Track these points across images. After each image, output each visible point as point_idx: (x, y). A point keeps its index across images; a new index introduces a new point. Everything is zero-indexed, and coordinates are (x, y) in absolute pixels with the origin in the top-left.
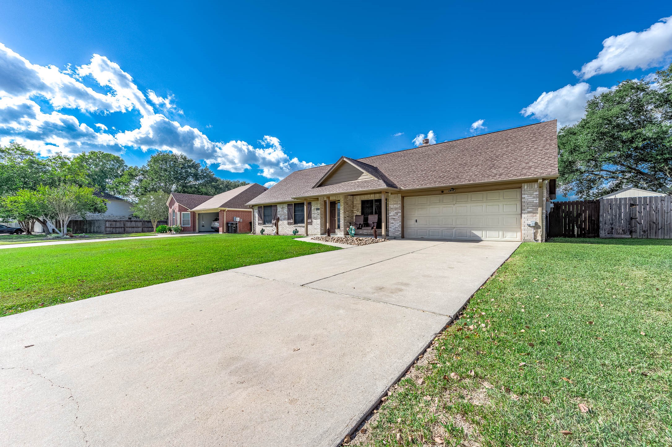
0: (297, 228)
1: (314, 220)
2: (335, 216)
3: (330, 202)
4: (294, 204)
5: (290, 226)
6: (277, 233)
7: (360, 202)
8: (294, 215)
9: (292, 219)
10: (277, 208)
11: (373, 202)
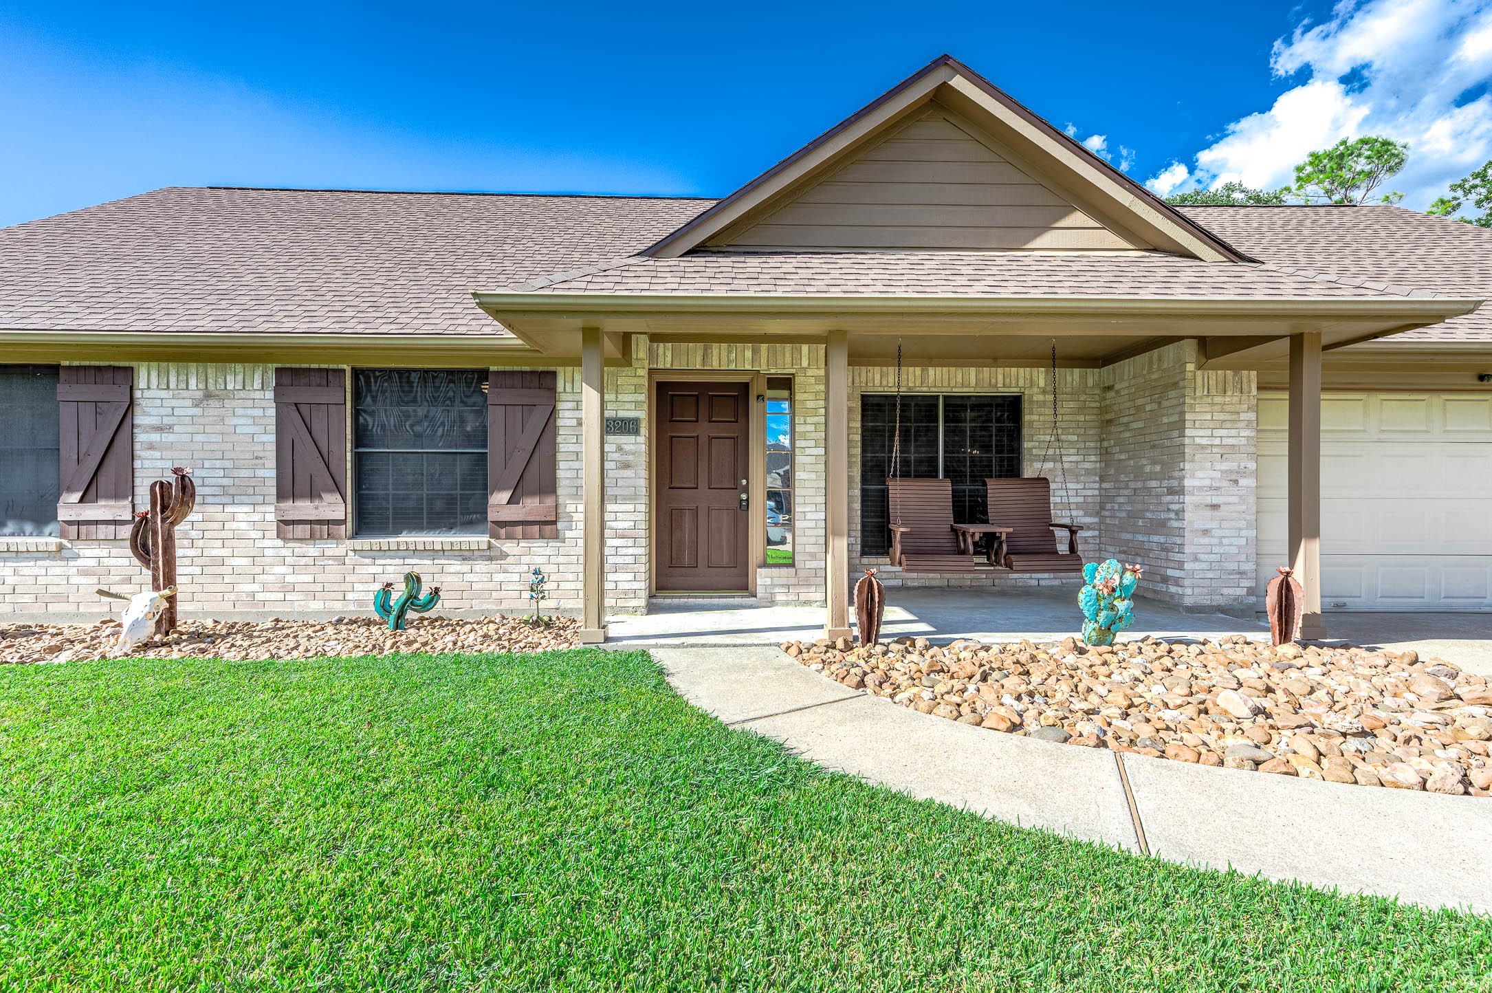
0: (421, 566)
2: (736, 476)
4: (356, 372)
5: (310, 549)
6: (167, 621)
7: (855, 404)
8: (359, 459)
9: (329, 491)
10: (132, 388)
11: (936, 406)
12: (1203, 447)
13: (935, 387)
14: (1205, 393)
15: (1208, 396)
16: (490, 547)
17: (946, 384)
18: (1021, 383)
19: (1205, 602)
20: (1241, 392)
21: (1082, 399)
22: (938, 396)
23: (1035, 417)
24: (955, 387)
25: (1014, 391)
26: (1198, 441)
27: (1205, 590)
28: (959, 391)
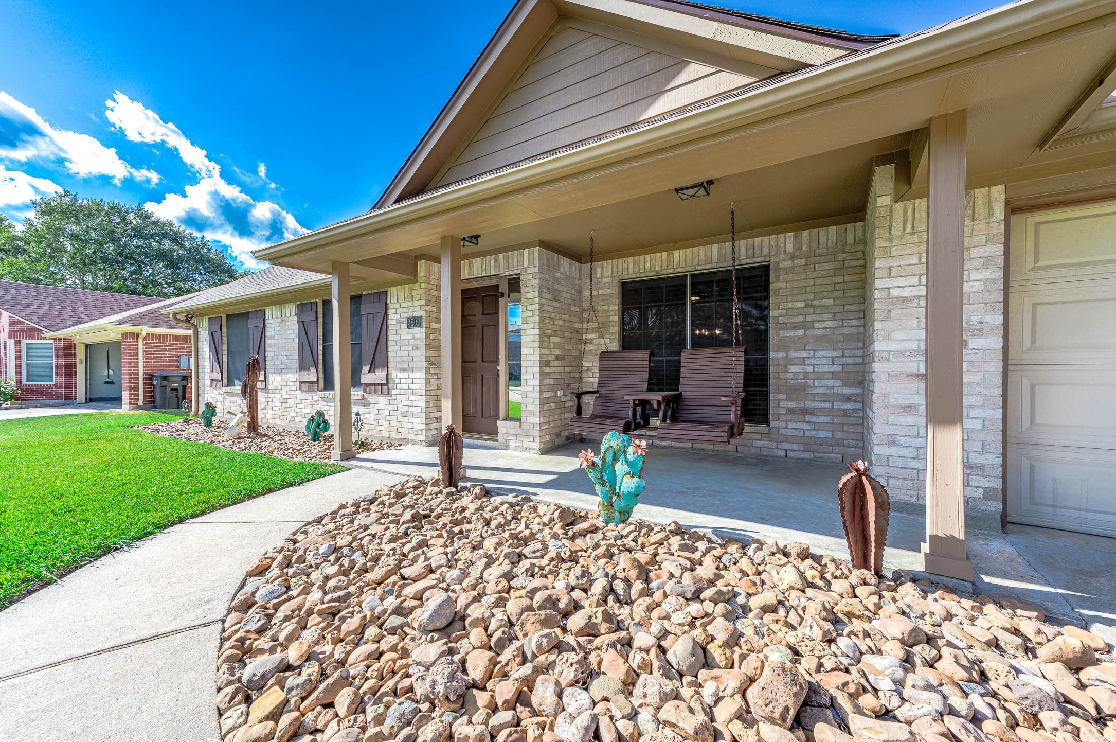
1: (396, 375)
2: (497, 353)
3: (464, 291)
4: (324, 303)
5: (309, 396)
6: (253, 426)
7: (615, 291)
8: (325, 349)
9: (312, 366)
10: (264, 320)
11: (685, 286)
12: (904, 300)
13: (680, 267)
14: (909, 230)
15: (913, 233)
16: (363, 398)
17: (689, 263)
18: (765, 251)
19: (907, 498)
20: (973, 220)
21: (841, 258)
22: (686, 276)
23: (783, 285)
24: (698, 265)
25: (758, 260)
26: (895, 293)
27: (908, 484)
28: (702, 268)
